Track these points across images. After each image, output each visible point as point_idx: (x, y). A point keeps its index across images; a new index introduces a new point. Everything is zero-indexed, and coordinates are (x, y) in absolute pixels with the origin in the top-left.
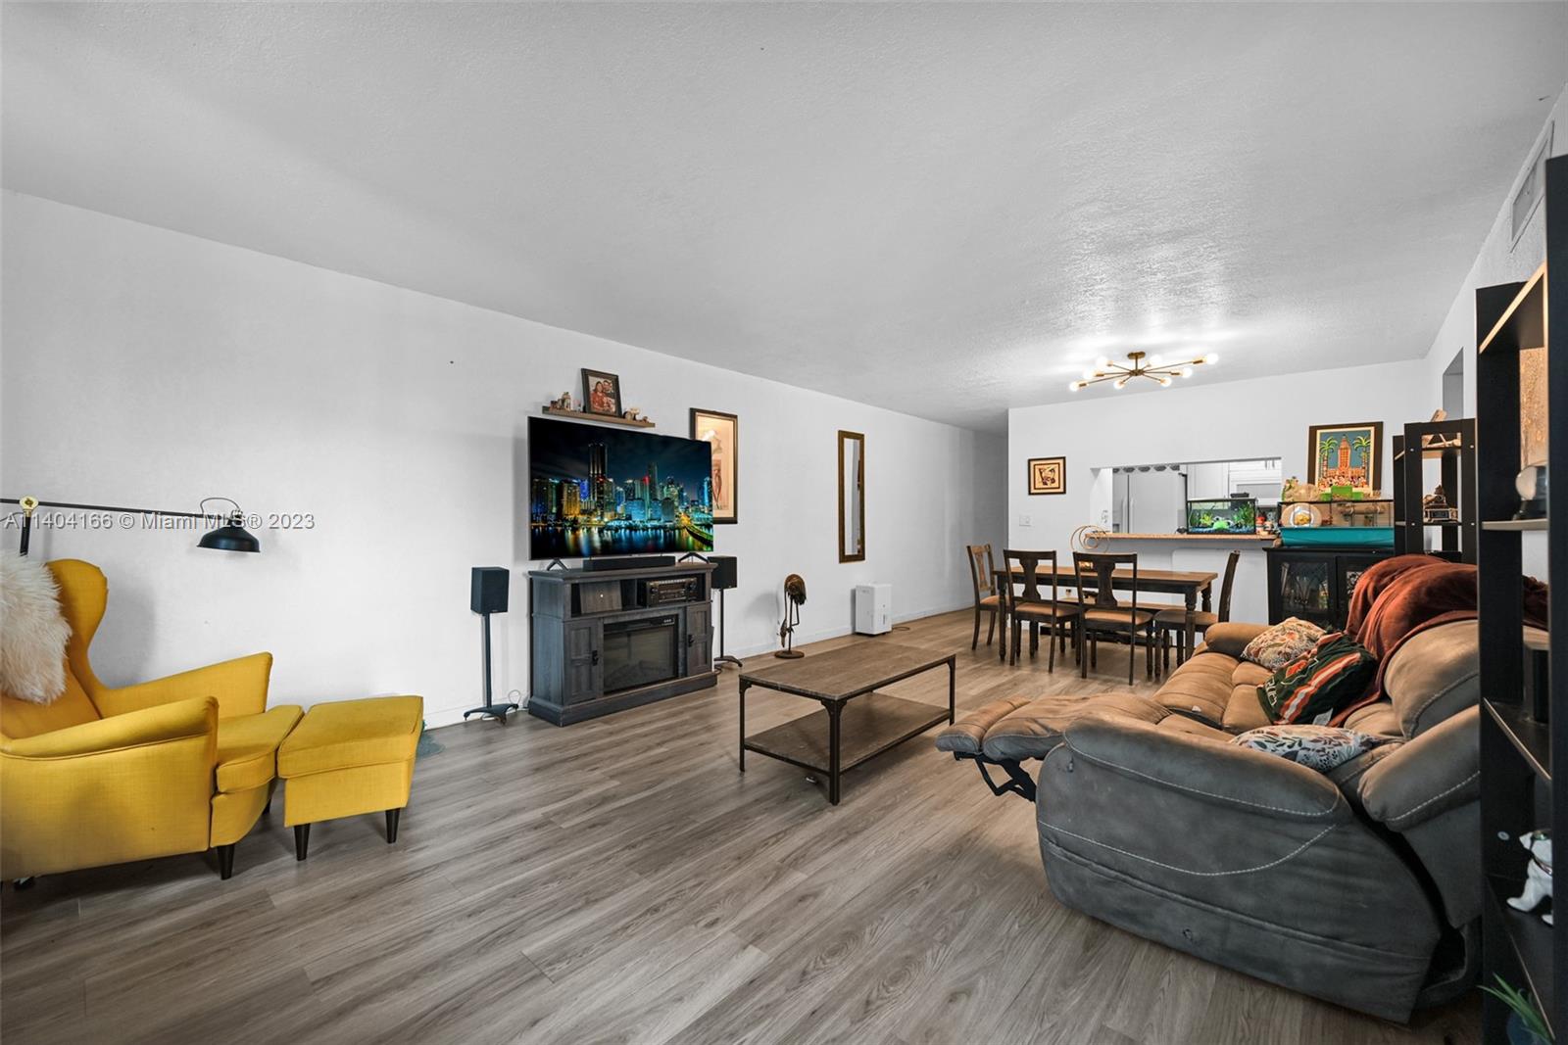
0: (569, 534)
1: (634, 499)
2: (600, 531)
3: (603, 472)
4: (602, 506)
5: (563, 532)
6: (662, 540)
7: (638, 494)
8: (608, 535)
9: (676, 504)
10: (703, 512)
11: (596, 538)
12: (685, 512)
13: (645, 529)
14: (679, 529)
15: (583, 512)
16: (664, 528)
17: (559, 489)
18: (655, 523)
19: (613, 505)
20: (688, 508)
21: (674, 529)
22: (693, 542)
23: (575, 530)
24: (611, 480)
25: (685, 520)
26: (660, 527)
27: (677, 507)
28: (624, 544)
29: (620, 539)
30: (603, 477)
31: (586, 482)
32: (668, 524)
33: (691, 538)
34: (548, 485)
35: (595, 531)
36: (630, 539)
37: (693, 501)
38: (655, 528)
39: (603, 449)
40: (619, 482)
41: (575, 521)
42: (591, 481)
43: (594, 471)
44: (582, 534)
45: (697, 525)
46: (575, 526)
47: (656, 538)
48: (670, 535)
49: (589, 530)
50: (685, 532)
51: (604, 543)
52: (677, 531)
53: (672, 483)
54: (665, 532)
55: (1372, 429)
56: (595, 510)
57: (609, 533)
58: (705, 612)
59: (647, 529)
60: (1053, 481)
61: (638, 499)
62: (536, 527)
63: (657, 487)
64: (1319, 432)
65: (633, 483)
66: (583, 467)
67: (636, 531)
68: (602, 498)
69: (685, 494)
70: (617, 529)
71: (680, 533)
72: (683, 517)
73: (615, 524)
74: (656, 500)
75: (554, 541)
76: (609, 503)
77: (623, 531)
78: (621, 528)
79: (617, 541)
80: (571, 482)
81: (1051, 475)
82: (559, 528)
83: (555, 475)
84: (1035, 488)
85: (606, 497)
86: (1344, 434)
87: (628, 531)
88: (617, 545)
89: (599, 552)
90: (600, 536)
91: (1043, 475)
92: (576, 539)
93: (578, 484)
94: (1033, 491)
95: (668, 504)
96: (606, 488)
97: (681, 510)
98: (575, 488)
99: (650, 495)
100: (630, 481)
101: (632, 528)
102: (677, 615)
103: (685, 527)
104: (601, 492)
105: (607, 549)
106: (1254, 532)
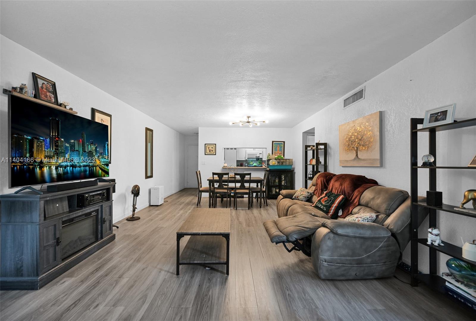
0: (38, 170)
1: (74, 151)
2: (57, 168)
3: (58, 135)
4: (58, 154)
5: (34, 169)
6: (88, 172)
7: (76, 148)
8: (61, 170)
9: (94, 154)
10: (105, 158)
11: (54, 172)
12: (98, 158)
13: (80, 166)
14: (95, 166)
15: (46, 157)
16: (89, 166)
17: (31, 143)
18: (85, 164)
19: (63, 154)
20: (99, 156)
21: (93, 166)
22: (101, 173)
23: (41, 168)
24: (63, 140)
25: (98, 162)
26: (87, 166)
27: (95, 156)
28: (69, 175)
29: (67, 172)
30: (58, 138)
31: (48, 140)
32: (91, 164)
33: (100, 171)
34: (23, 139)
35: (53, 168)
36: (72, 172)
37: (101, 153)
38: (85, 166)
39: (58, 121)
40: (67, 141)
41: (41, 162)
42: (51, 139)
43: (53, 134)
44: (46, 170)
45: (103, 164)
46: (41, 165)
47: (85, 171)
48: (91, 169)
49: (50, 167)
50: (98, 168)
51: (59, 175)
52: (94, 167)
53: (92, 144)
54: (89, 168)
55: (283, 143)
56: (54, 156)
57: (61, 169)
58: (110, 206)
59: (81, 166)
60: (212, 151)
61: (77, 151)
62: (14, 166)
63: (86, 145)
64: (274, 142)
65: (74, 142)
66: (47, 131)
67: (75, 167)
68: (58, 149)
69: (98, 149)
70: (66, 167)
71: (96, 168)
72: (97, 161)
73: (65, 164)
74: (85, 151)
75: (28, 174)
76: (62, 152)
77: (69, 168)
78: (68, 166)
79: (66, 173)
80: (39, 139)
81: (211, 149)
82: (31, 167)
83: (29, 134)
84: (207, 153)
85: (59, 149)
86: (278, 143)
87: (71, 168)
88: (65, 176)
89: (56, 180)
90: (56, 171)
91: (209, 149)
92: (42, 173)
93: (44, 140)
94: (206, 154)
95: (90, 154)
96: (59, 144)
97: (96, 157)
98: (41, 142)
99: (83, 149)
100: (73, 141)
101: (73, 166)
102: (98, 210)
103: (98, 166)
104: (57, 146)
105: (60, 177)
106: (262, 166)
